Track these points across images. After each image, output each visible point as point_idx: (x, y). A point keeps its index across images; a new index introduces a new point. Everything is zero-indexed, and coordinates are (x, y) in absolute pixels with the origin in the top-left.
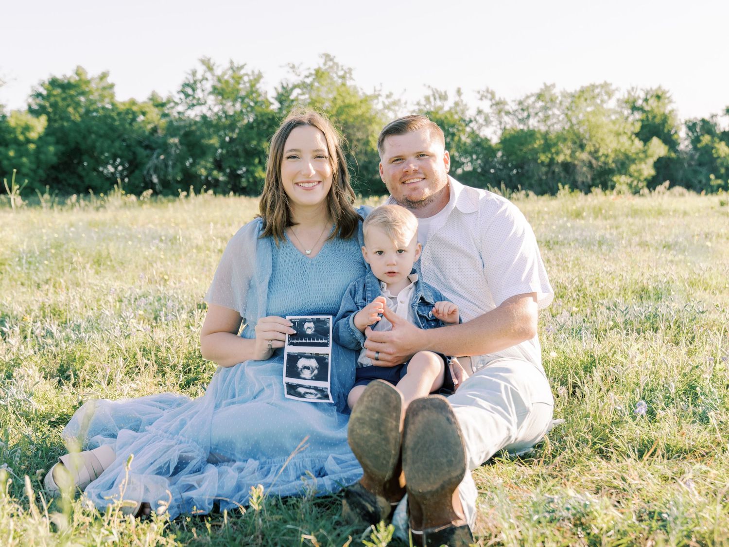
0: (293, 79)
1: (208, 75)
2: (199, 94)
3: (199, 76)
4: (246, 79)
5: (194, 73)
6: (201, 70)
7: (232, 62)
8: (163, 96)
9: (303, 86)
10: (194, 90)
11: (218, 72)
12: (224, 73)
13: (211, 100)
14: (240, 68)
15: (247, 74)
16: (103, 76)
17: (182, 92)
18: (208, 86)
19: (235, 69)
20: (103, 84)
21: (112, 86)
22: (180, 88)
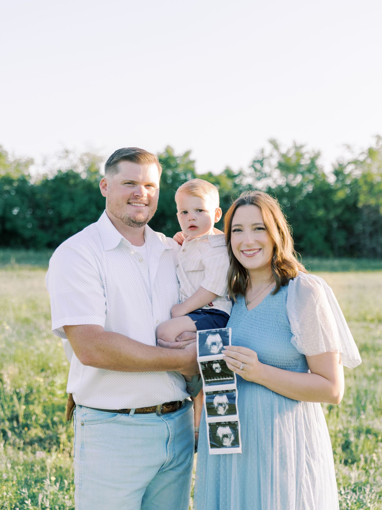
0: (348, 156)
1: (275, 153)
2: (266, 169)
3: (267, 153)
4: (307, 156)
5: (262, 151)
6: (269, 149)
7: (295, 143)
8: (235, 170)
9: (356, 162)
10: (262, 165)
11: (283, 150)
12: (288, 151)
13: (276, 174)
14: (301, 147)
15: (307, 153)
16: (187, 154)
17: (253, 166)
18: (274, 161)
19: (298, 148)
20: (186, 160)
21: (193, 162)
22: (251, 164)
